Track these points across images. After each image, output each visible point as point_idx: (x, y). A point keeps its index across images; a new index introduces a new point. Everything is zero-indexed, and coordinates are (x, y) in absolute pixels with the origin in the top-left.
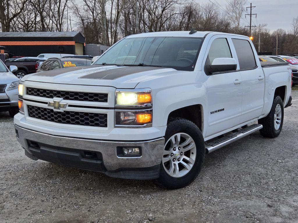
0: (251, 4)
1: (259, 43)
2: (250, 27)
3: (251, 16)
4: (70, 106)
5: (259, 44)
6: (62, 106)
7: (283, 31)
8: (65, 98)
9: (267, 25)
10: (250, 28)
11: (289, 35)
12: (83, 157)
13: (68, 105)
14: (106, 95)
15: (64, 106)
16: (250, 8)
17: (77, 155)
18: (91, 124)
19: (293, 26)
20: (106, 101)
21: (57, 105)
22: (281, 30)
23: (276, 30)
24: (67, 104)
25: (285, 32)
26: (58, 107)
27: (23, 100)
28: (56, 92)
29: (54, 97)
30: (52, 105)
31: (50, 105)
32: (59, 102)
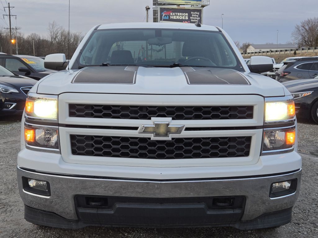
0: (9, 3)
1: (17, 47)
2: (10, 29)
3: (10, 17)
4: (187, 129)
5: (17, 49)
6: (173, 131)
7: (37, 35)
8: (175, 118)
9: (21, 29)
10: (10, 31)
11: (44, 41)
12: (210, 208)
13: (184, 128)
14: (251, 108)
15: (179, 130)
16: (8, 8)
17: (202, 206)
18: (220, 154)
19: (49, 31)
20: (250, 116)
21: (162, 130)
22: (35, 34)
23: (30, 35)
24: (184, 126)
25: (40, 37)
26: (165, 132)
27: (58, 127)
28: (156, 109)
29: (152, 118)
30: (152, 130)
31: (146, 130)
32: (168, 125)
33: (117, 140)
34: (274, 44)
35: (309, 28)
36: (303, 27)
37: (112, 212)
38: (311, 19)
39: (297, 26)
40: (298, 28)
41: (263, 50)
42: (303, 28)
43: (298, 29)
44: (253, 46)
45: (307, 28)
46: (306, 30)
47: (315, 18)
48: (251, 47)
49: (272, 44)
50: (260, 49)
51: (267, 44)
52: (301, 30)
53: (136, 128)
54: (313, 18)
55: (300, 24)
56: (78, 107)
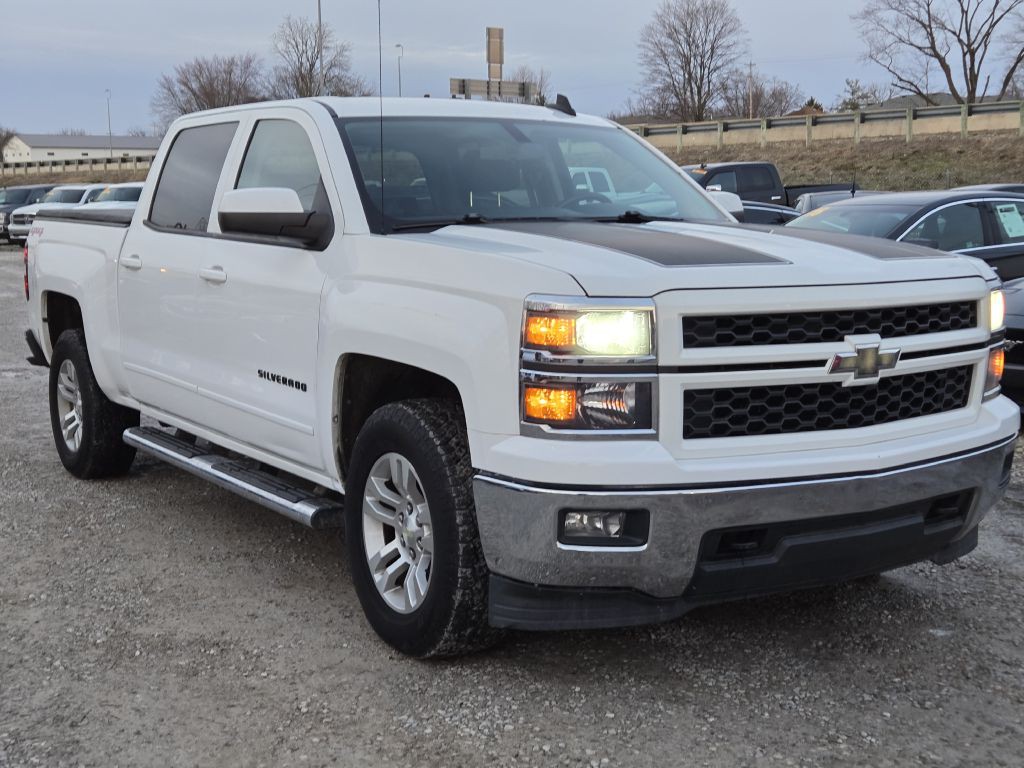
4: (906, 356)
6: (885, 361)
13: (900, 355)
14: (972, 305)
15: (892, 361)
20: (973, 323)
21: (870, 362)
24: (898, 352)
26: (875, 366)
27: (656, 375)
28: (852, 316)
29: (846, 337)
30: (851, 364)
31: (839, 365)
32: (877, 349)
33: (778, 393)
34: (88, 133)
35: (202, 87)
36: (185, 84)
37: (774, 560)
38: (203, 59)
39: (166, 79)
40: (168, 86)
41: (93, 154)
42: (183, 88)
43: (170, 90)
44: (26, 139)
45: (195, 85)
46: (194, 94)
47: (216, 58)
48: (16, 142)
49: (82, 135)
50: (85, 151)
51: (65, 134)
52: (179, 94)
53: (821, 363)
54: (209, 58)
55: (174, 76)
56: (700, 323)
